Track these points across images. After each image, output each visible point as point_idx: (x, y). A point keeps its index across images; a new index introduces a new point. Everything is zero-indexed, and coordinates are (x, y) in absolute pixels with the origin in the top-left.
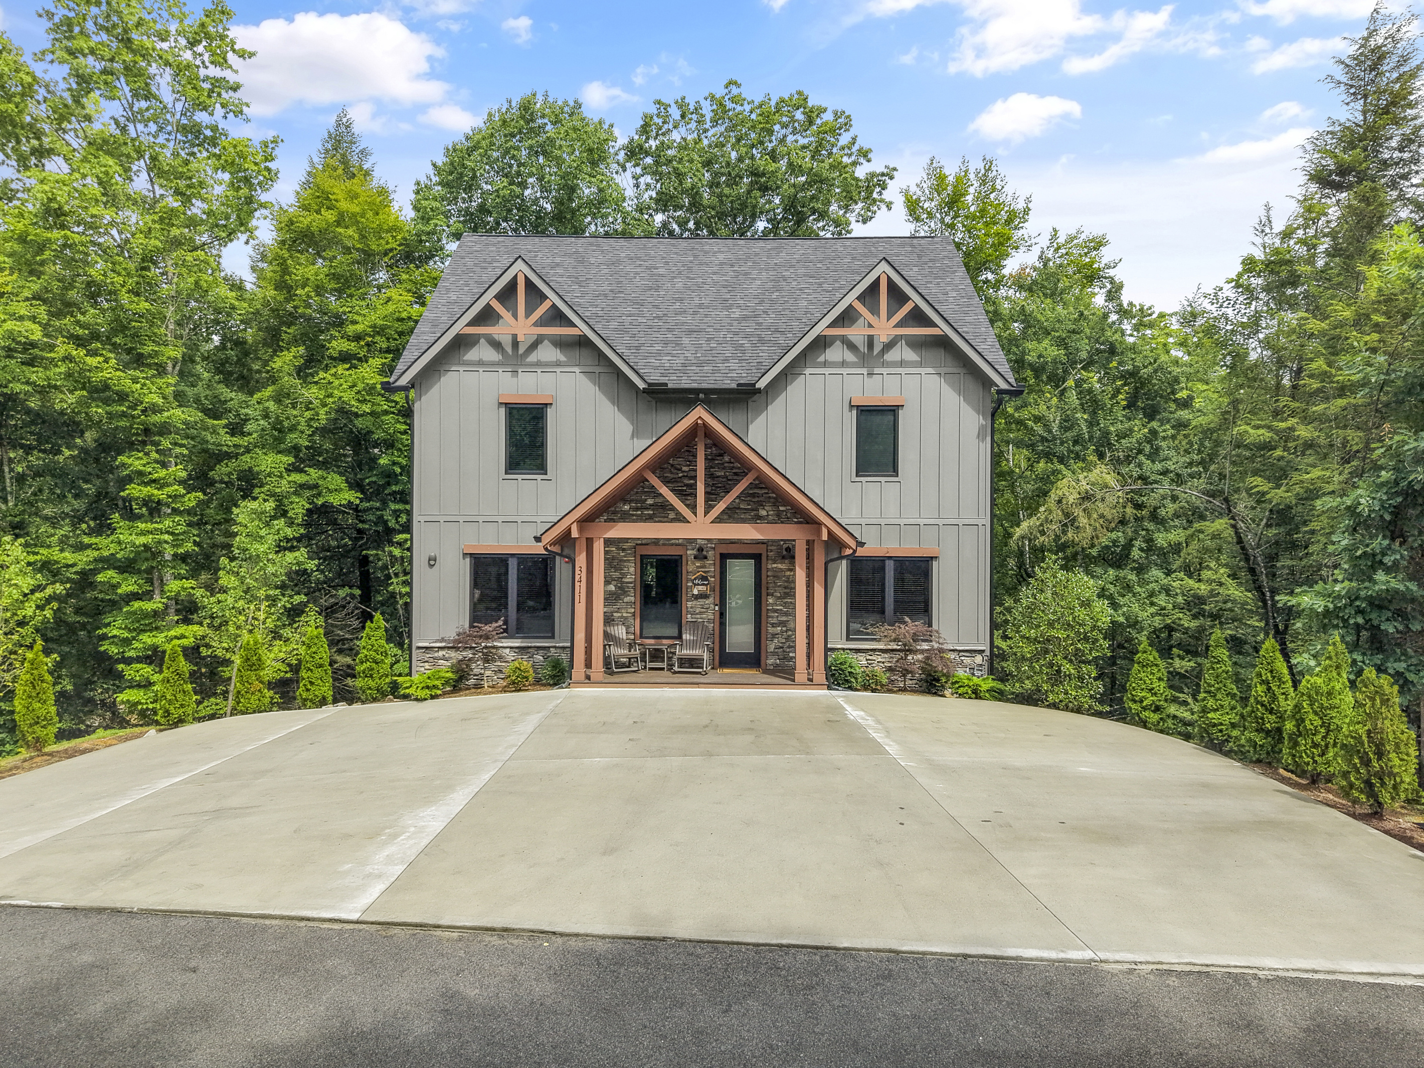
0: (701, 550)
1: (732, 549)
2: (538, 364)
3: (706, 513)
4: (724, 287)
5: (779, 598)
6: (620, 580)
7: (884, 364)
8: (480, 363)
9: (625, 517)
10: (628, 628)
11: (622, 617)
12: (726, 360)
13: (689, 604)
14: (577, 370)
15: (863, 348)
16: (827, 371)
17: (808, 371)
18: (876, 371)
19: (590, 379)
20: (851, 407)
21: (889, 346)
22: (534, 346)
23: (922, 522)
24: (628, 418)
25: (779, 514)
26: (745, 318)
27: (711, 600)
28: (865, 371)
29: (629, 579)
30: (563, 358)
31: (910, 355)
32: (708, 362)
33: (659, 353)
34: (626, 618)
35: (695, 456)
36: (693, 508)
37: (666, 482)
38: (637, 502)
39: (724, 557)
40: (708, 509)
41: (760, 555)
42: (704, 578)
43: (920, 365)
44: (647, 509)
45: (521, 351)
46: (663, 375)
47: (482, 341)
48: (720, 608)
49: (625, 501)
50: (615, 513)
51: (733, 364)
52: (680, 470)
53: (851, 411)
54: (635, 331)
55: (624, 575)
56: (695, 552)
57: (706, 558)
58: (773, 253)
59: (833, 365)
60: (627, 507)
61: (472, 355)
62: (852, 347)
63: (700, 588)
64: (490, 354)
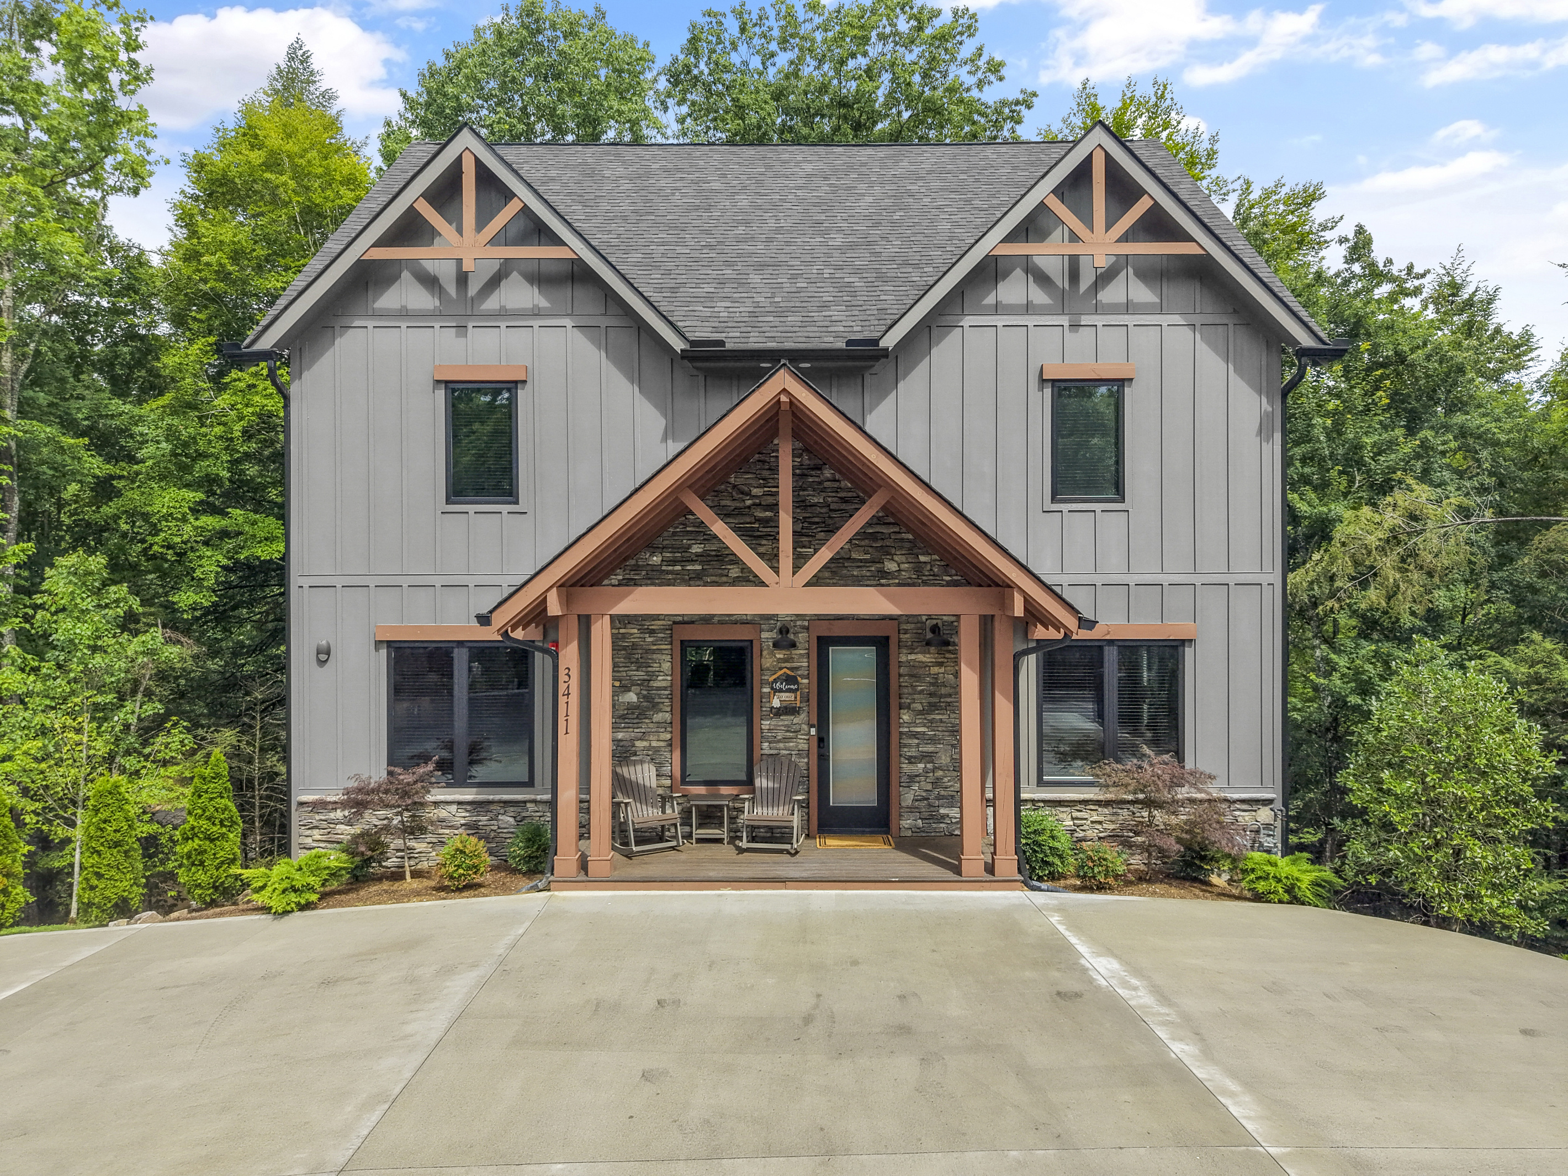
0: (784, 631)
1: (838, 630)
2: (503, 313)
3: (796, 568)
4: (815, 205)
5: (921, 713)
6: (645, 683)
7: (1098, 309)
8: (404, 313)
9: (655, 577)
10: (659, 766)
11: (650, 748)
12: (825, 306)
13: (766, 724)
14: (568, 322)
15: (1062, 281)
16: (1000, 321)
17: (967, 321)
18: (1085, 320)
19: (592, 341)
20: (1043, 381)
21: (1105, 278)
22: (494, 282)
23: (1165, 579)
24: (656, 406)
25: (918, 568)
26: (852, 246)
27: (803, 716)
28: (1064, 320)
29: (662, 681)
30: (543, 303)
31: (1142, 293)
32: (793, 310)
33: (710, 297)
34: (657, 750)
35: (774, 470)
36: (772, 559)
37: (724, 514)
38: (674, 549)
39: (824, 643)
40: (799, 561)
41: (887, 639)
42: (790, 680)
43: (1160, 309)
44: (692, 561)
45: (473, 290)
46: (716, 330)
47: (406, 275)
48: (818, 731)
49: (653, 549)
50: (636, 568)
51: (835, 313)
52: (749, 494)
53: (1041, 389)
54: (670, 265)
55: (652, 676)
56: (774, 635)
57: (793, 645)
58: (889, 163)
59: (1011, 310)
60: (656, 559)
61: (389, 299)
62: (1042, 279)
63: (785, 696)
64: (420, 299)
